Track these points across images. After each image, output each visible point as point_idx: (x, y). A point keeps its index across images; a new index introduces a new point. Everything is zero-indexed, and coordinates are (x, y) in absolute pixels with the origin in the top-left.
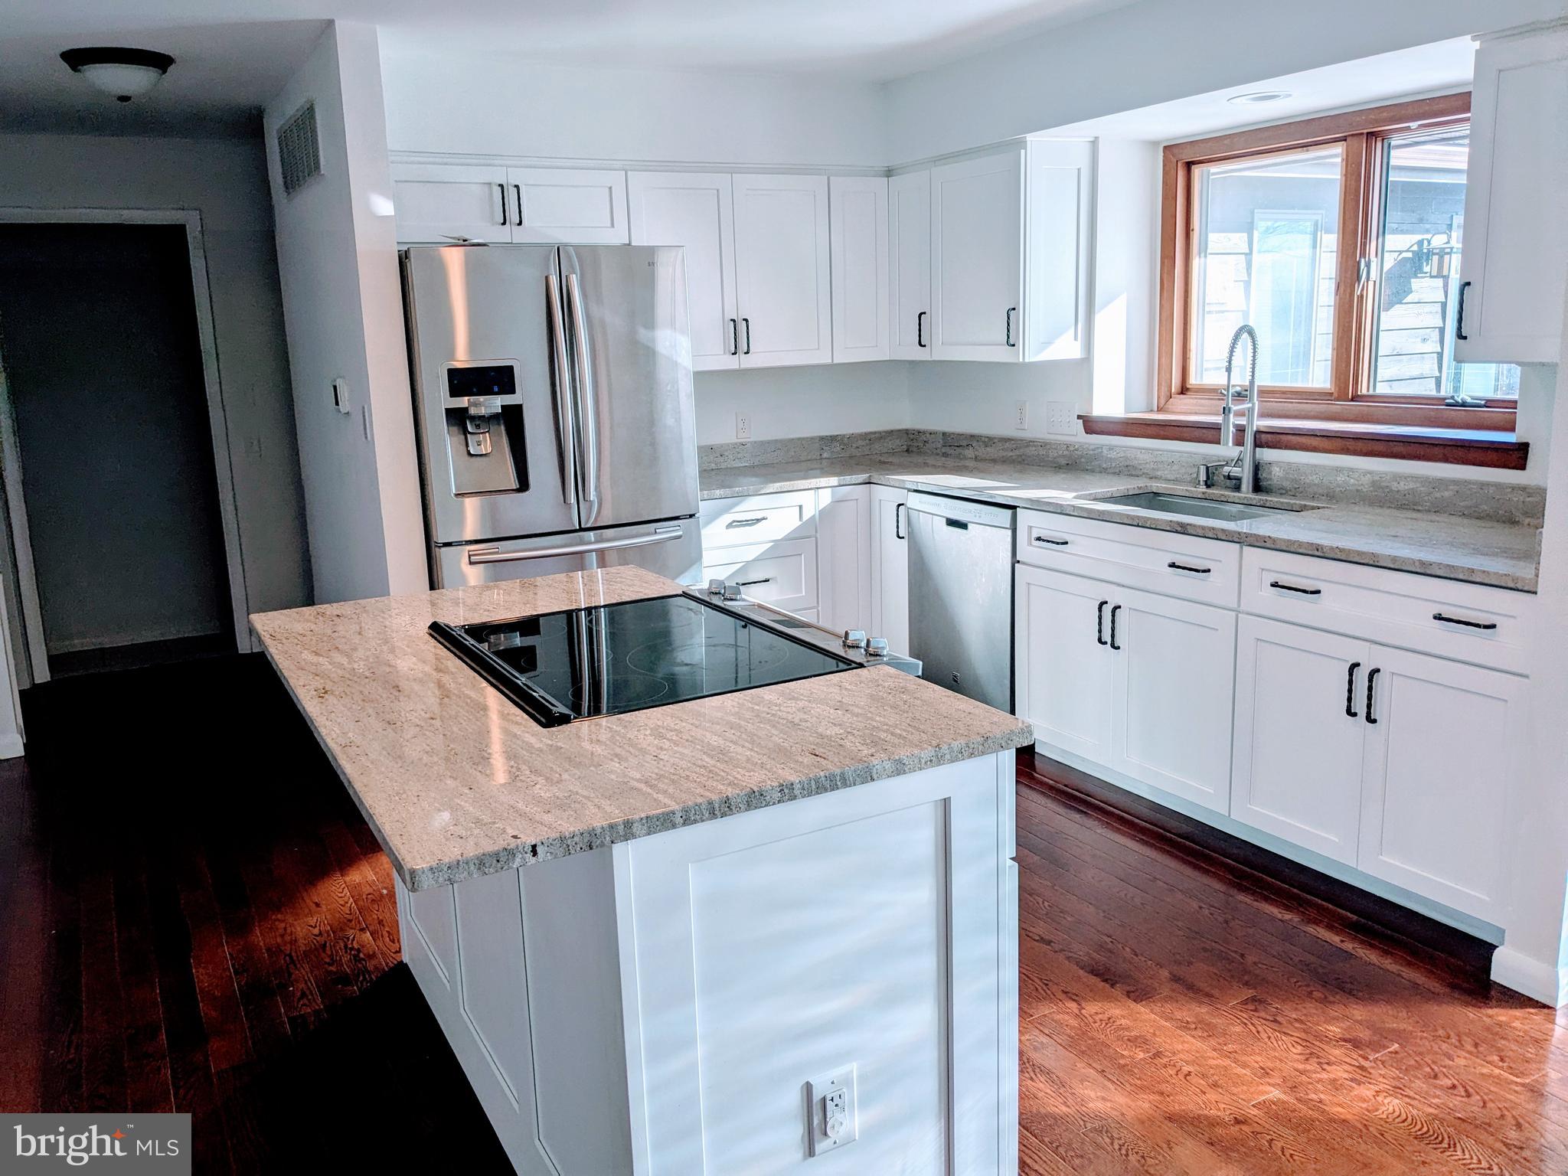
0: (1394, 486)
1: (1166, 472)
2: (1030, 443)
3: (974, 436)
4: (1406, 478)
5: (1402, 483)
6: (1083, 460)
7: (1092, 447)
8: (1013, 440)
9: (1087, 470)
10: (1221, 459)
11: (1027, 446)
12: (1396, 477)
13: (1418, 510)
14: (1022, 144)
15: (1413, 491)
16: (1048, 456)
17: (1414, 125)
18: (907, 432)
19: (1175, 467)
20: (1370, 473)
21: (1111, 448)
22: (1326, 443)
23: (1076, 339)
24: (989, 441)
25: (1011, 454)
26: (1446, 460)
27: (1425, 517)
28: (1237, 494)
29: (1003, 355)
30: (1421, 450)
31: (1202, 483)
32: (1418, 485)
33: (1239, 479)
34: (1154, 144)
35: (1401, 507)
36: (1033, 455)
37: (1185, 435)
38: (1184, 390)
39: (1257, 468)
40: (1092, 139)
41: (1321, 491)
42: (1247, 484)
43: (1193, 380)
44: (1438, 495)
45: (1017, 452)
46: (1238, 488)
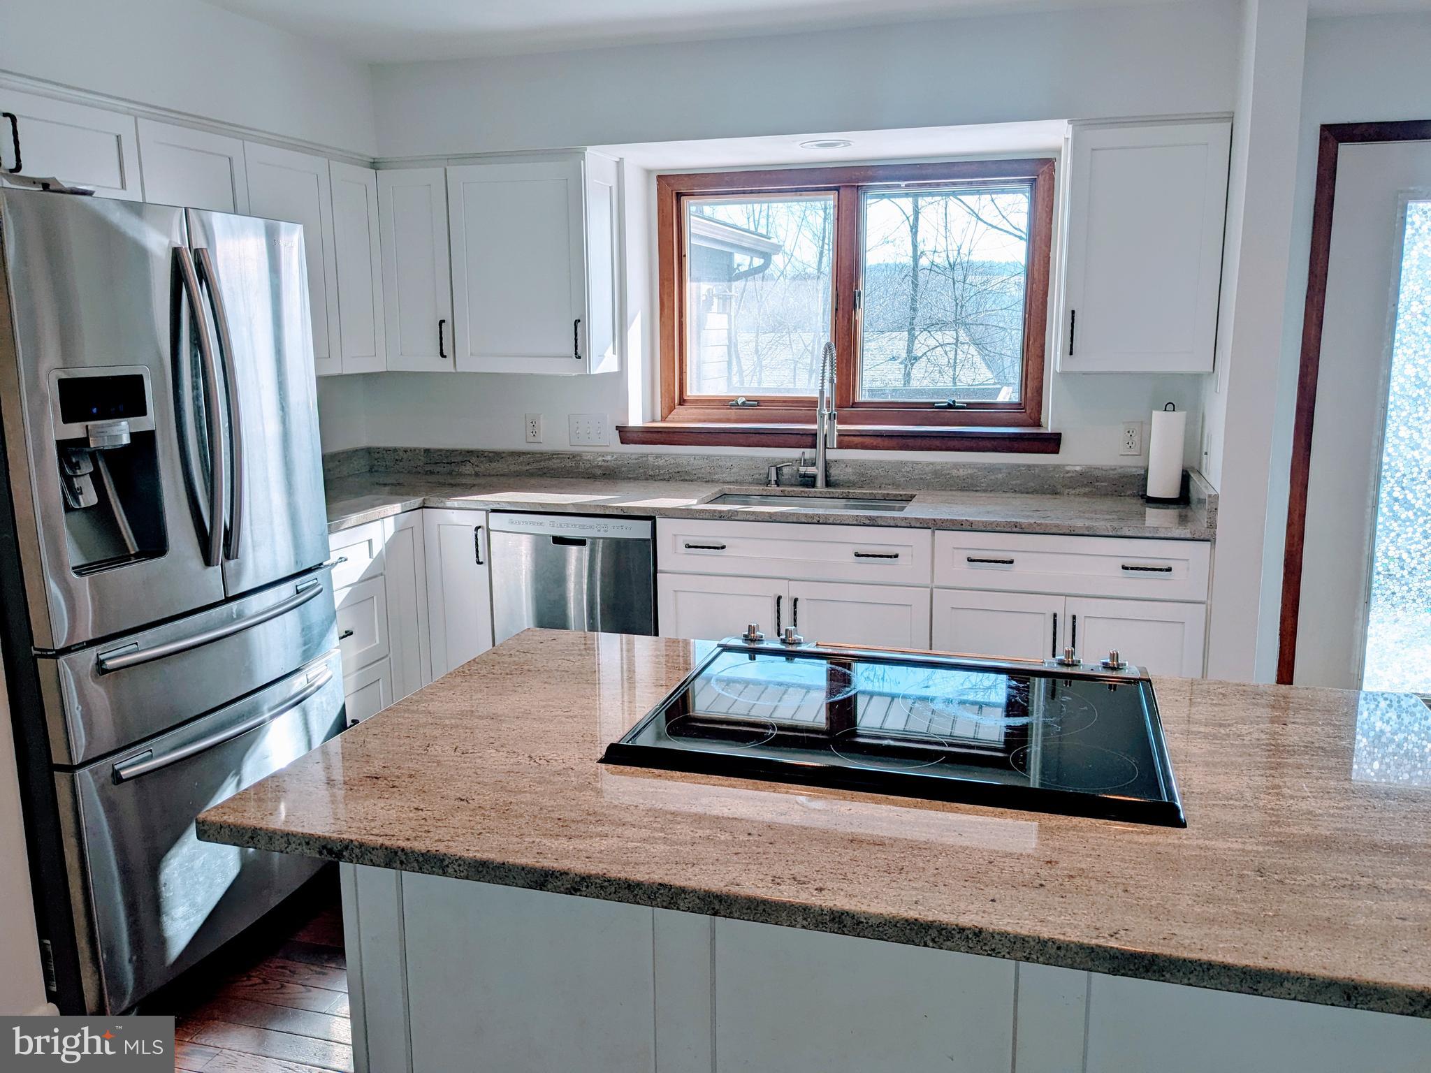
0: (955, 472)
1: (724, 475)
2: (552, 455)
3: (472, 451)
4: (964, 466)
5: (961, 470)
6: (623, 469)
7: (633, 457)
8: (529, 453)
9: (630, 478)
10: (785, 460)
11: (549, 459)
12: (956, 466)
13: (976, 491)
14: (581, 154)
15: (972, 476)
16: (578, 468)
17: (903, 184)
18: (369, 451)
19: (734, 470)
20: (932, 464)
21: (658, 456)
22: (887, 442)
23: (614, 353)
24: (496, 456)
25: (528, 467)
26: (995, 450)
27: (984, 495)
28: (813, 490)
29: (568, 368)
30: (973, 443)
31: (773, 482)
32: (975, 470)
33: (814, 477)
34: (648, 172)
35: (963, 489)
36: (558, 468)
37: (741, 441)
38: (682, 401)
39: (827, 465)
40: (618, 160)
41: (888, 482)
42: (820, 481)
43: (691, 392)
44: (993, 477)
45: (535, 465)
46: (814, 486)
